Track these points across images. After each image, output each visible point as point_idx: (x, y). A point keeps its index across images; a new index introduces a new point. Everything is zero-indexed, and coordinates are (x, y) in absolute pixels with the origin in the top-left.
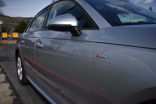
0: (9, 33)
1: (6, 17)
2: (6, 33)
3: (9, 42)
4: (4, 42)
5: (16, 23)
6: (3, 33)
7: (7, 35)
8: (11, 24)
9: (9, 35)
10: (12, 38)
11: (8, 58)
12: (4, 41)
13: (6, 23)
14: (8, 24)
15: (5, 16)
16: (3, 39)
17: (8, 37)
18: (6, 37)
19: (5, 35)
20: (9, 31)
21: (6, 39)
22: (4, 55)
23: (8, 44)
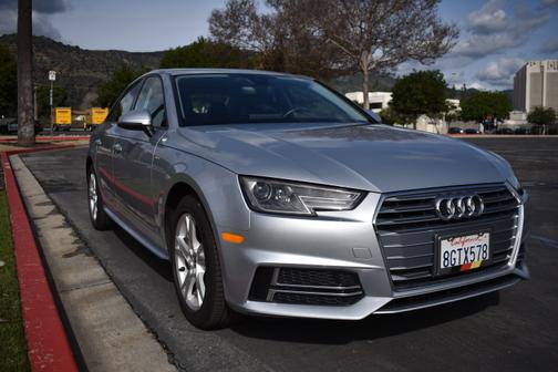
0: (79, 110)
1: (69, 49)
2: (69, 110)
3: (78, 139)
4: (62, 140)
5: (103, 72)
6: (58, 110)
7: (72, 114)
8: (85, 77)
9: (78, 115)
10: (88, 126)
11: (71, 184)
12: (61, 136)
13: (70, 70)
14: (76, 74)
15: (65, 46)
16: (59, 129)
17: (75, 124)
18: (69, 122)
19: (63, 116)
20: (80, 101)
21: (66, 129)
22: (62, 177)
23: (73, 146)
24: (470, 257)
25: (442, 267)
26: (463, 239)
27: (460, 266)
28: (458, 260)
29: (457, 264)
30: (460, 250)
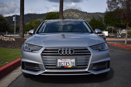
1: (84, 13)
24: (68, 65)
25: (58, 66)
26: (65, 60)
27: (64, 66)
28: (64, 64)
29: (63, 65)
30: (64, 62)
